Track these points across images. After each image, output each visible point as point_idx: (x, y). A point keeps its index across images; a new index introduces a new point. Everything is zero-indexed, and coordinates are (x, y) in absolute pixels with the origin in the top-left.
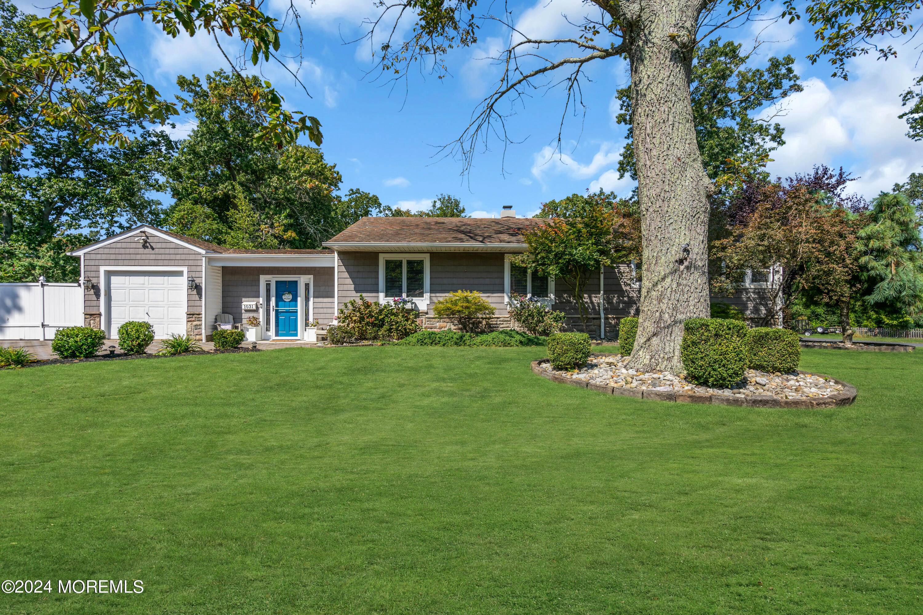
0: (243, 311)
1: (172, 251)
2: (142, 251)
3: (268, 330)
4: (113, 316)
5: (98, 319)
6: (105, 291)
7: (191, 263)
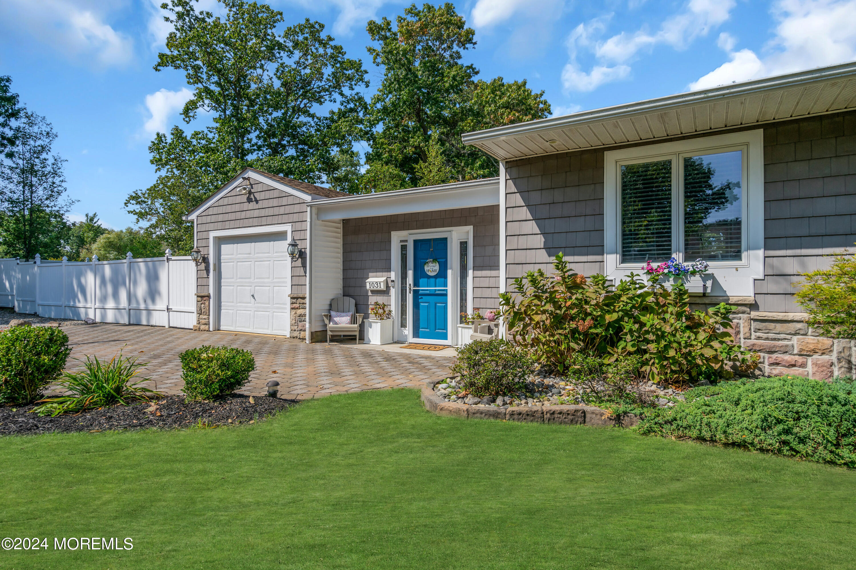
0: (370, 294)
1: (275, 202)
2: (246, 206)
3: (403, 325)
4: (223, 299)
5: (207, 303)
6: (215, 265)
7: (296, 217)
